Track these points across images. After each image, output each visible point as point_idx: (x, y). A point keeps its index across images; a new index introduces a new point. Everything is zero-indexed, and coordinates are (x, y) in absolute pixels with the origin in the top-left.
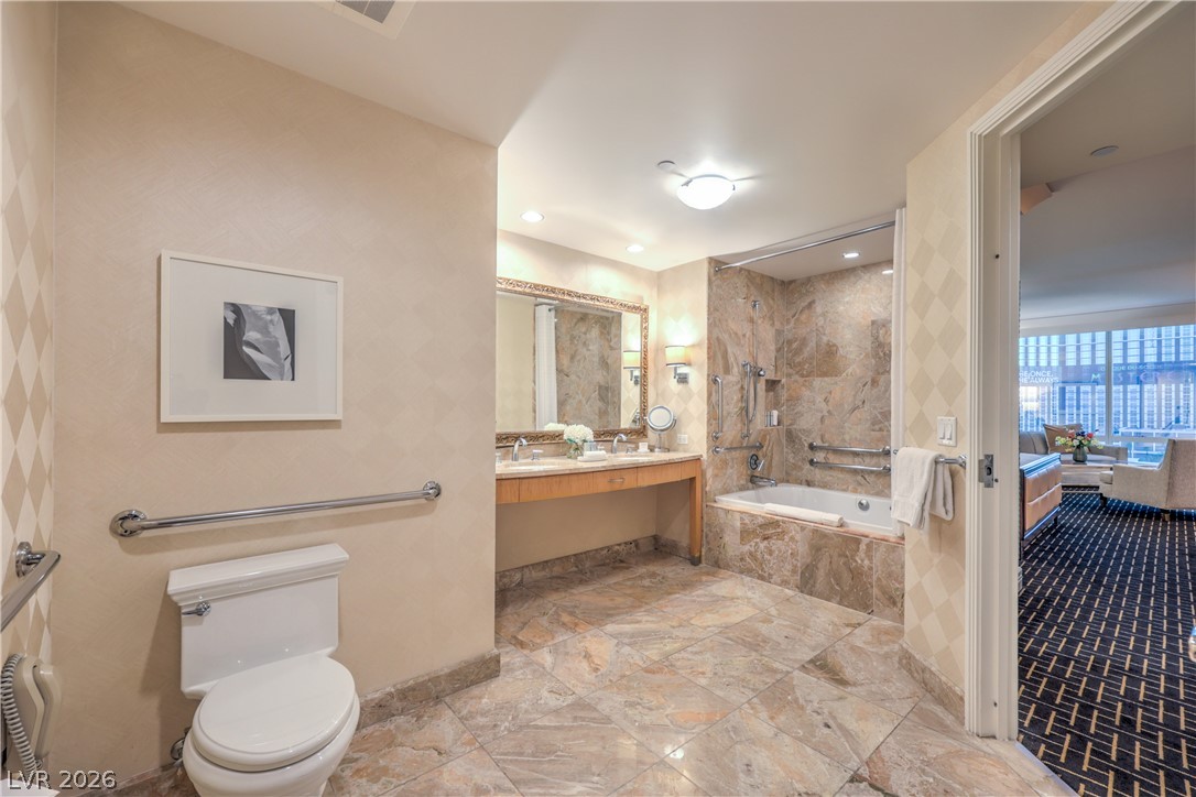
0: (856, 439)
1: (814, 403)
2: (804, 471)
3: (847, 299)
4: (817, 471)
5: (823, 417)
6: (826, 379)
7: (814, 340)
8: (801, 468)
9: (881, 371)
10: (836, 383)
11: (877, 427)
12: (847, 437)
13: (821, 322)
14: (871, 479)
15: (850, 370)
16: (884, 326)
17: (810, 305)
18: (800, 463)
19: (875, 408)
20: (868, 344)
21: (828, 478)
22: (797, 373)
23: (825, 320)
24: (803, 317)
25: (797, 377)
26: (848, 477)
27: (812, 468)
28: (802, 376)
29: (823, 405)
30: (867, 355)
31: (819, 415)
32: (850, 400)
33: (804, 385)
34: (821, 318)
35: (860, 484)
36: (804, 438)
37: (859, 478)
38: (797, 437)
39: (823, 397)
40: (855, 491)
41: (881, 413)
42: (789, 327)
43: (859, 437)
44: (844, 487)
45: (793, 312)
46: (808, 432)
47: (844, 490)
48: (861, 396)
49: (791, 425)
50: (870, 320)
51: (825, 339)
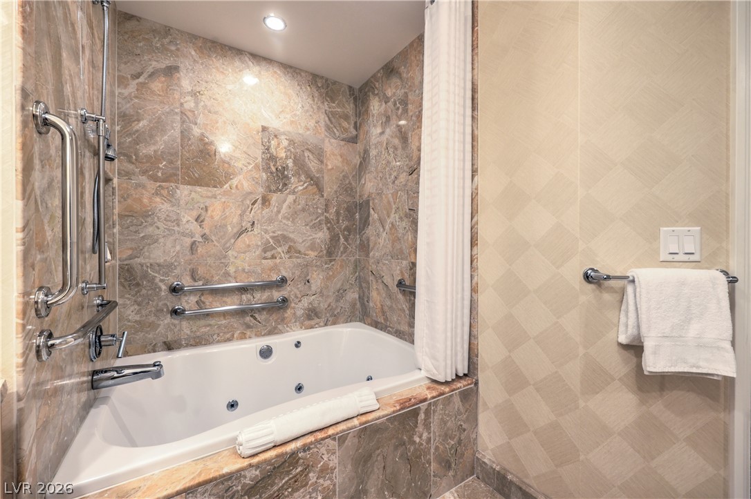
0: (244, 270)
1: (178, 222)
2: (161, 330)
3: (229, 87)
4: (184, 324)
5: (194, 243)
6: (198, 189)
7: (177, 126)
8: (153, 326)
9: (273, 188)
10: (215, 197)
11: (269, 254)
12: (231, 269)
13: (190, 104)
14: (261, 317)
15: (235, 182)
16: (276, 136)
17: (171, 71)
18: (152, 318)
19: (266, 232)
20: (258, 153)
21: (203, 330)
22: (144, 172)
23: (197, 103)
24: (157, 85)
25: (143, 179)
26: (234, 322)
27: (176, 322)
28: (155, 178)
29: (194, 227)
30: (257, 167)
31: (188, 241)
32: (235, 220)
33: (157, 194)
34: (189, 98)
35: (248, 327)
36: (158, 277)
37: (248, 319)
38: (145, 276)
39: (195, 214)
40: (243, 337)
41: (273, 238)
42: (126, 92)
43: (247, 268)
44: (228, 336)
45: (136, 68)
46: (168, 267)
47: (229, 340)
48: (250, 216)
49: (131, 258)
50: (258, 125)
51: (196, 131)
